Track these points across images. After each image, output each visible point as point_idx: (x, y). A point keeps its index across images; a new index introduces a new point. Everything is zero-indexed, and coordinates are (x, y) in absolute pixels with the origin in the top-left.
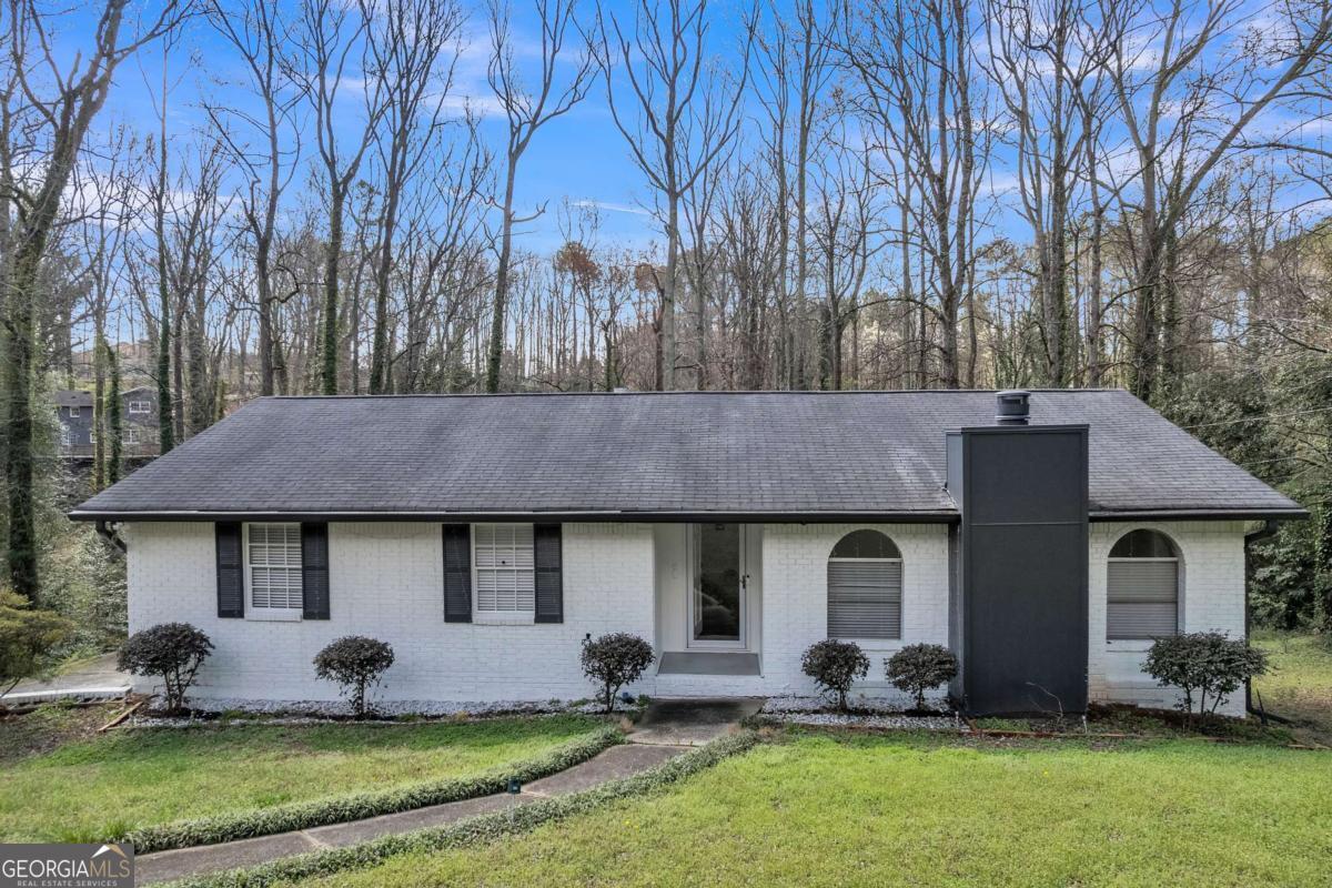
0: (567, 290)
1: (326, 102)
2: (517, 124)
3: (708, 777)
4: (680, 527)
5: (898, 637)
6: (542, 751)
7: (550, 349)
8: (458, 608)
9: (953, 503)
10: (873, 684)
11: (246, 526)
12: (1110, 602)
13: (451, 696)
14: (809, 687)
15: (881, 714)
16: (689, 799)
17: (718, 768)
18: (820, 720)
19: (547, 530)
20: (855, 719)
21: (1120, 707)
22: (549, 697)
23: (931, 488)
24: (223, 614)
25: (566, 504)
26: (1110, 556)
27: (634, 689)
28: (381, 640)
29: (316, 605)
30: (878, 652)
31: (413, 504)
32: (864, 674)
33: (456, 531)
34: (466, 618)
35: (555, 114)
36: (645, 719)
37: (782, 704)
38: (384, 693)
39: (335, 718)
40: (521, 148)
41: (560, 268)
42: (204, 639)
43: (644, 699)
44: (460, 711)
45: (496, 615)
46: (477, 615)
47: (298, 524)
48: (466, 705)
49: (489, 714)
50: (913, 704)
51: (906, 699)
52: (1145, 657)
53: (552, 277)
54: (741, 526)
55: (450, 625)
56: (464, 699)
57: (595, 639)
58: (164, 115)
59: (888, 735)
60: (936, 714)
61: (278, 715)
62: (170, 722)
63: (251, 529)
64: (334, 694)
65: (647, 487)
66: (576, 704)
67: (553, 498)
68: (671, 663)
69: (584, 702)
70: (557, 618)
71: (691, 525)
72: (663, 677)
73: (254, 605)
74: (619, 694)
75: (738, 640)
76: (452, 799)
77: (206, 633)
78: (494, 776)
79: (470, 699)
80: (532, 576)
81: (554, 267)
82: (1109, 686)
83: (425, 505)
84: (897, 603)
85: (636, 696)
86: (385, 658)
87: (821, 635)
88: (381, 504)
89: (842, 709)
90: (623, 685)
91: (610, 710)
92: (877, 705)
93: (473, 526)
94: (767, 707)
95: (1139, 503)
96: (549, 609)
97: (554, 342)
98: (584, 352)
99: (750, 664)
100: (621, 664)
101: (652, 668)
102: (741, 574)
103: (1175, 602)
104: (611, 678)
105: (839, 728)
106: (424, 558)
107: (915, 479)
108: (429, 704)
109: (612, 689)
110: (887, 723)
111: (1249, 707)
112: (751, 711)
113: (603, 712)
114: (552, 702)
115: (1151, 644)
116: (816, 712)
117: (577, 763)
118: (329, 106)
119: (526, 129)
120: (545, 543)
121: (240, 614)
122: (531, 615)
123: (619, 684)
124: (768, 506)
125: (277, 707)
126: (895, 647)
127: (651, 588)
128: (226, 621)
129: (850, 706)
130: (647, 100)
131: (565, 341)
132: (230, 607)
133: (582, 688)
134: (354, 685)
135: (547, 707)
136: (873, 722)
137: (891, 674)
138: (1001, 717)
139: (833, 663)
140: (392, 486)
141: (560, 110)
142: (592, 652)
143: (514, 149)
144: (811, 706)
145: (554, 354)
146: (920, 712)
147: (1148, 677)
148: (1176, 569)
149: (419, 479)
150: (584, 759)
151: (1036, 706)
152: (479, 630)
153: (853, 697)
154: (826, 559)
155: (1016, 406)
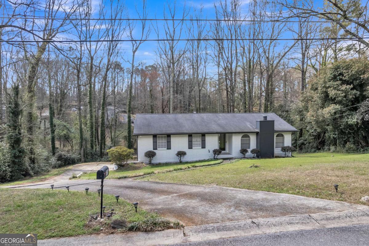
5: (249, 149)
8: (190, 147)
9: (258, 130)
11: (157, 136)
12: (276, 143)
15: (249, 158)
19: (203, 135)
21: (277, 156)
22: (203, 159)
23: (254, 128)
24: (154, 149)
26: (276, 137)
29: (169, 147)
33: (190, 135)
38: (184, 159)
45: (195, 148)
46: (193, 148)
47: (166, 135)
52: (281, 150)
55: (189, 149)
56: (191, 160)
66: (207, 159)
67: (205, 130)
69: (209, 159)
70: (205, 148)
71: (219, 134)
75: (225, 151)
77: (154, 152)
80: (201, 142)
82: (275, 154)
83: (186, 132)
84: (249, 144)
87: (240, 149)
93: (193, 135)
95: (279, 130)
96: (203, 146)
102: (226, 141)
103: (283, 143)
106: (186, 139)
107: (251, 127)
111: (292, 156)
115: (281, 148)
120: (203, 137)
121: (157, 149)
122: (201, 147)
124: (234, 131)
127: (217, 143)
129: (245, 157)
137: (252, 152)
138: (264, 157)
142: (214, 151)
144: (240, 158)
146: (254, 158)
148: (283, 138)
151: (268, 156)
152: (194, 150)
154: (241, 138)
155: (265, 117)
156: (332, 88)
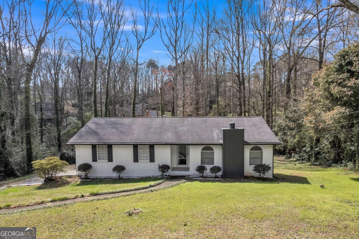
0: (150, 72)
1: (93, 36)
2: (139, 41)
3: (178, 186)
4: (175, 146)
5: (213, 164)
6: (152, 183)
7: (146, 88)
8: (136, 160)
9: (221, 142)
10: (208, 172)
11: (97, 146)
12: (250, 158)
13: (135, 175)
14: (197, 173)
15: (209, 178)
16: (175, 188)
17: (180, 185)
18: (198, 179)
19: (152, 146)
20: (204, 178)
21: (251, 176)
22: (152, 175)
23: (219, 138)
24: (93, 161)
25: (155, 142)
26: (250, 150)
27: (167, 174)
28: (123, 166)
29: (110, 159)
30: (208, 167)
31: (128, 142)
32: (206, 171)
33: (135, 147)
34: (137, 161)
35: (148, 38)
36: (169, 179)
37: (193, 176)
38: (123, 175)
39: (115, 179)
40: (140, 47)
41: (148, 67)
42: (91, 166)
43: (169, 175)
44: (136, 178)
45: (142, 161)
47: (107, 146)
48: (138, 177)
49: (142, 178)
50: (215, 176)
51: (213, 175)
52: (253, 168)
53: (146, 69)
54: (187, 146)
55: (135, 163)
56: (137, 176)
57: (160, 165)
58: (55, 40)
59: (209, 181)
60: (219, 178)
61: (104, 179)
62: (86, 180)
63: (98, 146)
64: (115, 175)
65: (169, 138)
66: (157, 176)
67: (153, 141)
68: (174, 169)
69: (158, 176)
70: (154, 161)
71: (177, 145)
72: (172, 172)
73: (99, 159)
74: (164, 175)
75: (186, 165)
76: (140, 189)
77: (91, 164)
78: (146, 186)
79: (138, 176)
80: (149, 154)
81: (147, 66)
82: (249, 173)
83: (130, 142)
84: (213, 159)
85: (167, 175)
86: (124, 169)
87: (200, 164)
88: (122, 142)
89: (202, 177)
90: (165, 173)
91: (163, 177)
92: (209, 176)
93: (138, 145)
94: (190, 177)
95: (254, 142)
96: (152, 160)
97: (147, 86)
98: (154, 88)
99: (188, 169)
100: (165, 169)
101: (170, 170)
102: (187, 153)
103: (261, 158)
104: (163, 172)
105: (201, 180)
106: (130, 151)
107: (217, 137)
108: (131, 176)
109: (163, 174)
110: (210, 179)
111: (273, 176)
112: (187, 177)
113: (162, 178)
114: (153, 176)
115: (254, 166)
116: (198, 177)
117: (158, 185)
118: (94, 37)
119: (141, 42)
120: (151, 149)
121: (96, 161)
122: (149, 161)
123: (164, 173)
124: (190, 142)
125: (105, 177)
126: (212, 166)
127: (170, 156)
128: (94, 162)
129: (204, 176)
130: (170, 38)
131: (149, 85)
132: (95, 159)
133: (159, 173)
134: (118, 173)
135: (152, 177)
136: (207, 179)
137: (210, 171)
138: (229, 178)
139: (201, 169)
140: (124, 138)
141: (149, 37)
142: (160, 167)
143: (138, 47)
144: (198, 176)
145: (147, 89)
146: (216, 177)
147: (253, 171)
148: (262, 152)
149: (128, 137)
150: (159, 184)
151: (235, 176)
152: (140, 163)
153: (205, 175)
154: (201, 151)
155: (233, 125)
156: (335, 83)
